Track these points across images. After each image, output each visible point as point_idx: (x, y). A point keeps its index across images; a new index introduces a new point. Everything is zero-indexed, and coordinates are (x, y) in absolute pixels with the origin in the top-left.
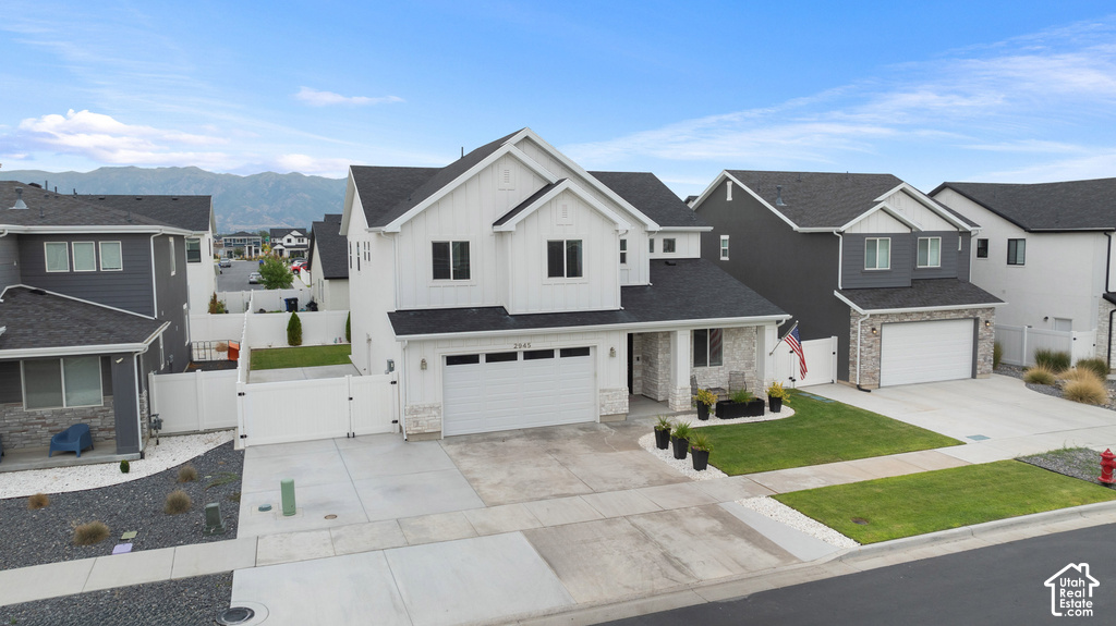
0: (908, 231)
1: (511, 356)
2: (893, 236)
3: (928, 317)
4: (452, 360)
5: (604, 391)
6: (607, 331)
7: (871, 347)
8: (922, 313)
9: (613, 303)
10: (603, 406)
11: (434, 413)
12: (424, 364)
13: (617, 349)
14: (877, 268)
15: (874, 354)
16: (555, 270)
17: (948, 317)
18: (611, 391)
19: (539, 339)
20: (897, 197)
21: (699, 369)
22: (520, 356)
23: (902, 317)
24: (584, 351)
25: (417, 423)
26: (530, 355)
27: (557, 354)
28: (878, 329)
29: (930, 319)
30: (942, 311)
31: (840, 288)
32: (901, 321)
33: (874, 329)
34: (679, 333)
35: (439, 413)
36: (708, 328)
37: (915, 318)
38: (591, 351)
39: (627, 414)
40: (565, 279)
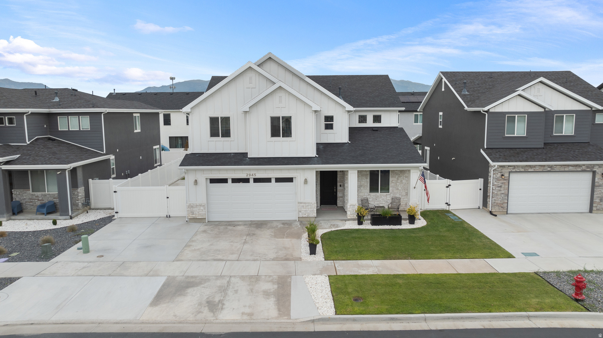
0: (542, 110)
1: (246, 181)
2: (530, 114)
3: (549, 169)
4: (213, 181)
5: (301, 203)
6: (304, 169)
7: (501, 187)
8: (544, 166)
9: (312, 153)
10: (300, 212)
11: (202, 208)
12: (196, 182)
13: (309, 180)
14: (515, 135)
15: (503, 192)
16: (275, 133)
17: (566, 170)
18: (305, 203)
19: (262, 172)
20: (537, 87)
21: (373, 194)
22: (251, 181)
23: (527, 168)
24: (290, 180)
25: (193, 213)
26: (256, 180)
27: (273, 181)
28: (506, 175)
29: (552, 170)
30: (561, 166)
31: (485, 147)
32: (526, 170)
33: (502, 175)
34: (349, 172)
35: (205, 209)
36: (380, 169)
37: (537, 169)
38: (294, 180)
39: (316, 217)
40: (281, 139)
